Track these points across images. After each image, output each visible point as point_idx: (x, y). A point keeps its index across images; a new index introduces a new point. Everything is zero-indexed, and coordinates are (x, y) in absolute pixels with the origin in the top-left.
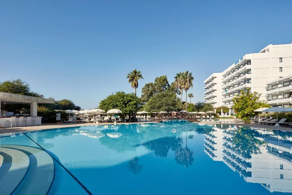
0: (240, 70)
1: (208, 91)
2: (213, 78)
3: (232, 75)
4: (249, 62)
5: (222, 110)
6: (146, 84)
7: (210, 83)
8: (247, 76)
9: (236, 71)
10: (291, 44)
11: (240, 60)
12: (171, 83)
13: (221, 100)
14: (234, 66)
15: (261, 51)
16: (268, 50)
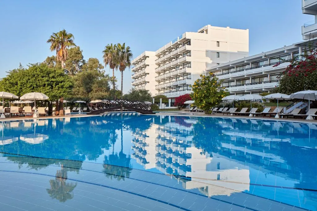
0: (179, 50)
1: (138, 74)
2: (145, 57)
3: (168, 55)
4: (188, 42)
5: (161, 100)
6: (49, 58)
7: (141, 64)
8: (188, 59)
9: (173, 51)
10: (226, 27)
11: (178, 38)
12: (88, 59)
13: (154, 88)
14: (171, 44)
15: (199, 31)
16: (207, 31)
